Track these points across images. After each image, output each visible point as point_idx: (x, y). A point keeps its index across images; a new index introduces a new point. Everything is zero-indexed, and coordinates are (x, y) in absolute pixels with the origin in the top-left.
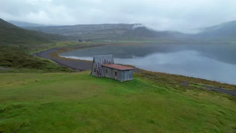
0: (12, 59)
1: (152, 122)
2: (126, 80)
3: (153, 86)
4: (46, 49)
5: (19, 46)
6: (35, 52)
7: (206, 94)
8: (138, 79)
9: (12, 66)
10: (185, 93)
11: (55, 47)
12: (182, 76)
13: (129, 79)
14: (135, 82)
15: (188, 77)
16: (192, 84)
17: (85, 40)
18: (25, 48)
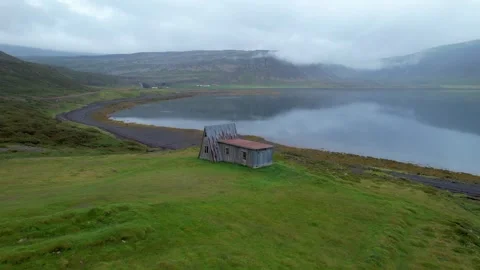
0: (33, 129)
1: (315, 225)
2: (261, 165)
3: (307, 174)
4: (80, 106)
5: (24, 100)
6: (60, 112)
7: (392, 186)
8: (280, 163)
9: (38, 142)
10: (358, 184)
11: (98, 100)
12: (351, 155)
13: (266, 164)
14: (278, 169)
15: (363, 157)
16: (369, 169)
17: (156, 85)
18: (39, 104)
